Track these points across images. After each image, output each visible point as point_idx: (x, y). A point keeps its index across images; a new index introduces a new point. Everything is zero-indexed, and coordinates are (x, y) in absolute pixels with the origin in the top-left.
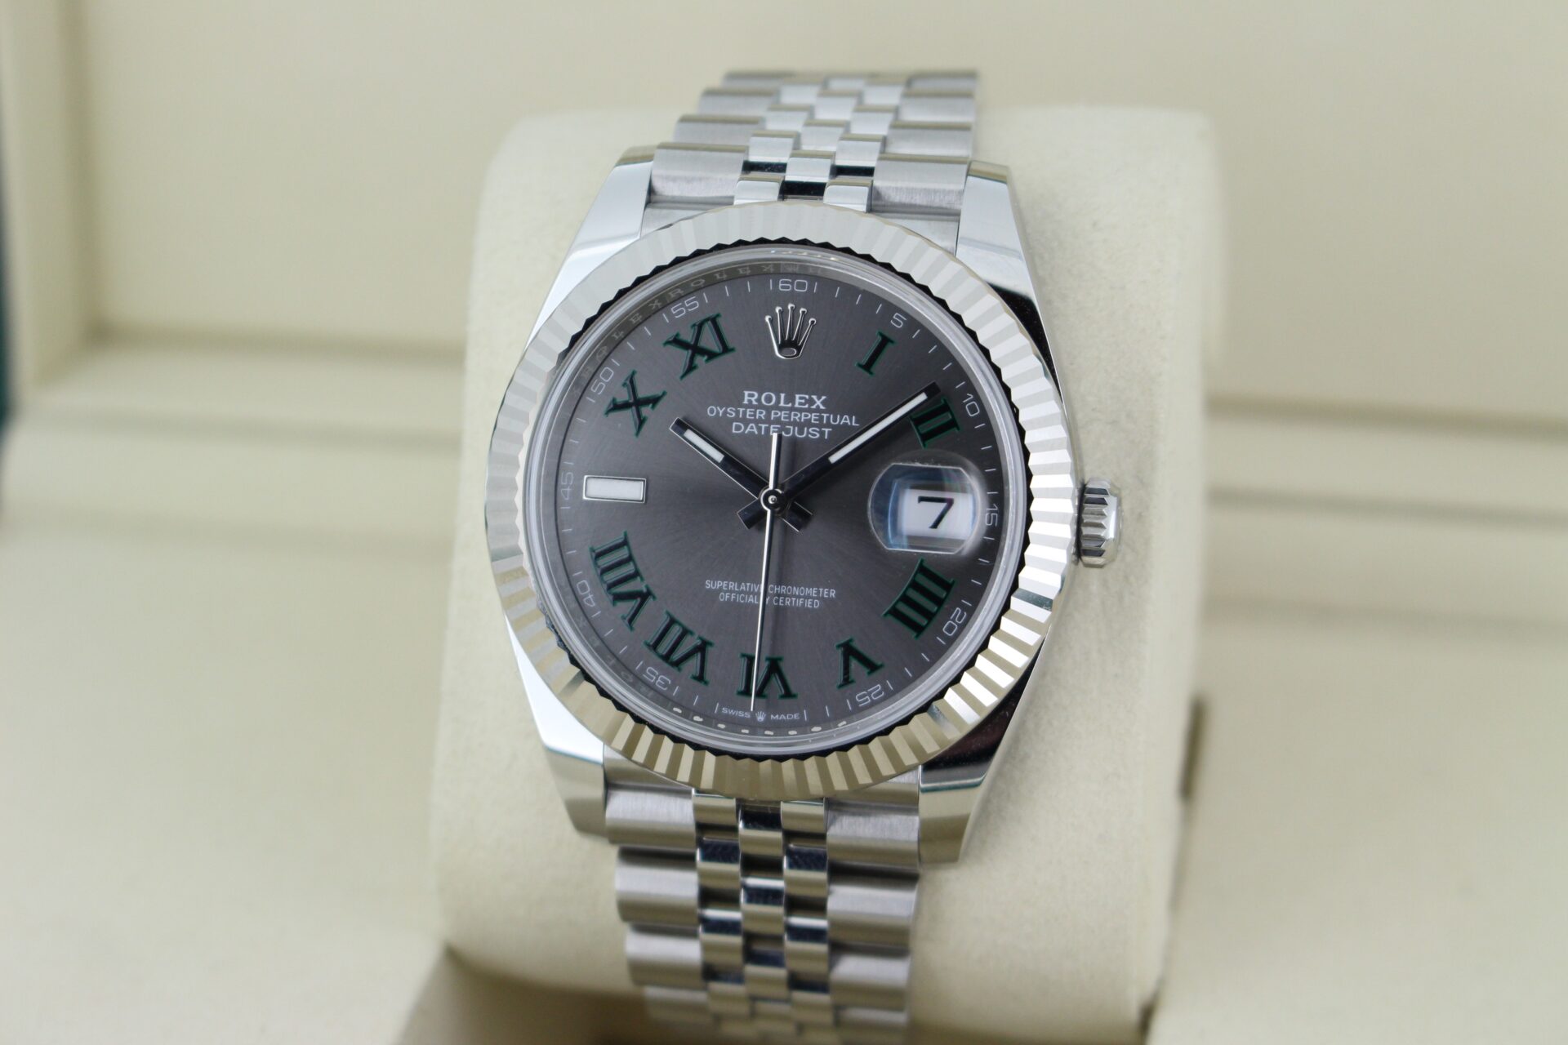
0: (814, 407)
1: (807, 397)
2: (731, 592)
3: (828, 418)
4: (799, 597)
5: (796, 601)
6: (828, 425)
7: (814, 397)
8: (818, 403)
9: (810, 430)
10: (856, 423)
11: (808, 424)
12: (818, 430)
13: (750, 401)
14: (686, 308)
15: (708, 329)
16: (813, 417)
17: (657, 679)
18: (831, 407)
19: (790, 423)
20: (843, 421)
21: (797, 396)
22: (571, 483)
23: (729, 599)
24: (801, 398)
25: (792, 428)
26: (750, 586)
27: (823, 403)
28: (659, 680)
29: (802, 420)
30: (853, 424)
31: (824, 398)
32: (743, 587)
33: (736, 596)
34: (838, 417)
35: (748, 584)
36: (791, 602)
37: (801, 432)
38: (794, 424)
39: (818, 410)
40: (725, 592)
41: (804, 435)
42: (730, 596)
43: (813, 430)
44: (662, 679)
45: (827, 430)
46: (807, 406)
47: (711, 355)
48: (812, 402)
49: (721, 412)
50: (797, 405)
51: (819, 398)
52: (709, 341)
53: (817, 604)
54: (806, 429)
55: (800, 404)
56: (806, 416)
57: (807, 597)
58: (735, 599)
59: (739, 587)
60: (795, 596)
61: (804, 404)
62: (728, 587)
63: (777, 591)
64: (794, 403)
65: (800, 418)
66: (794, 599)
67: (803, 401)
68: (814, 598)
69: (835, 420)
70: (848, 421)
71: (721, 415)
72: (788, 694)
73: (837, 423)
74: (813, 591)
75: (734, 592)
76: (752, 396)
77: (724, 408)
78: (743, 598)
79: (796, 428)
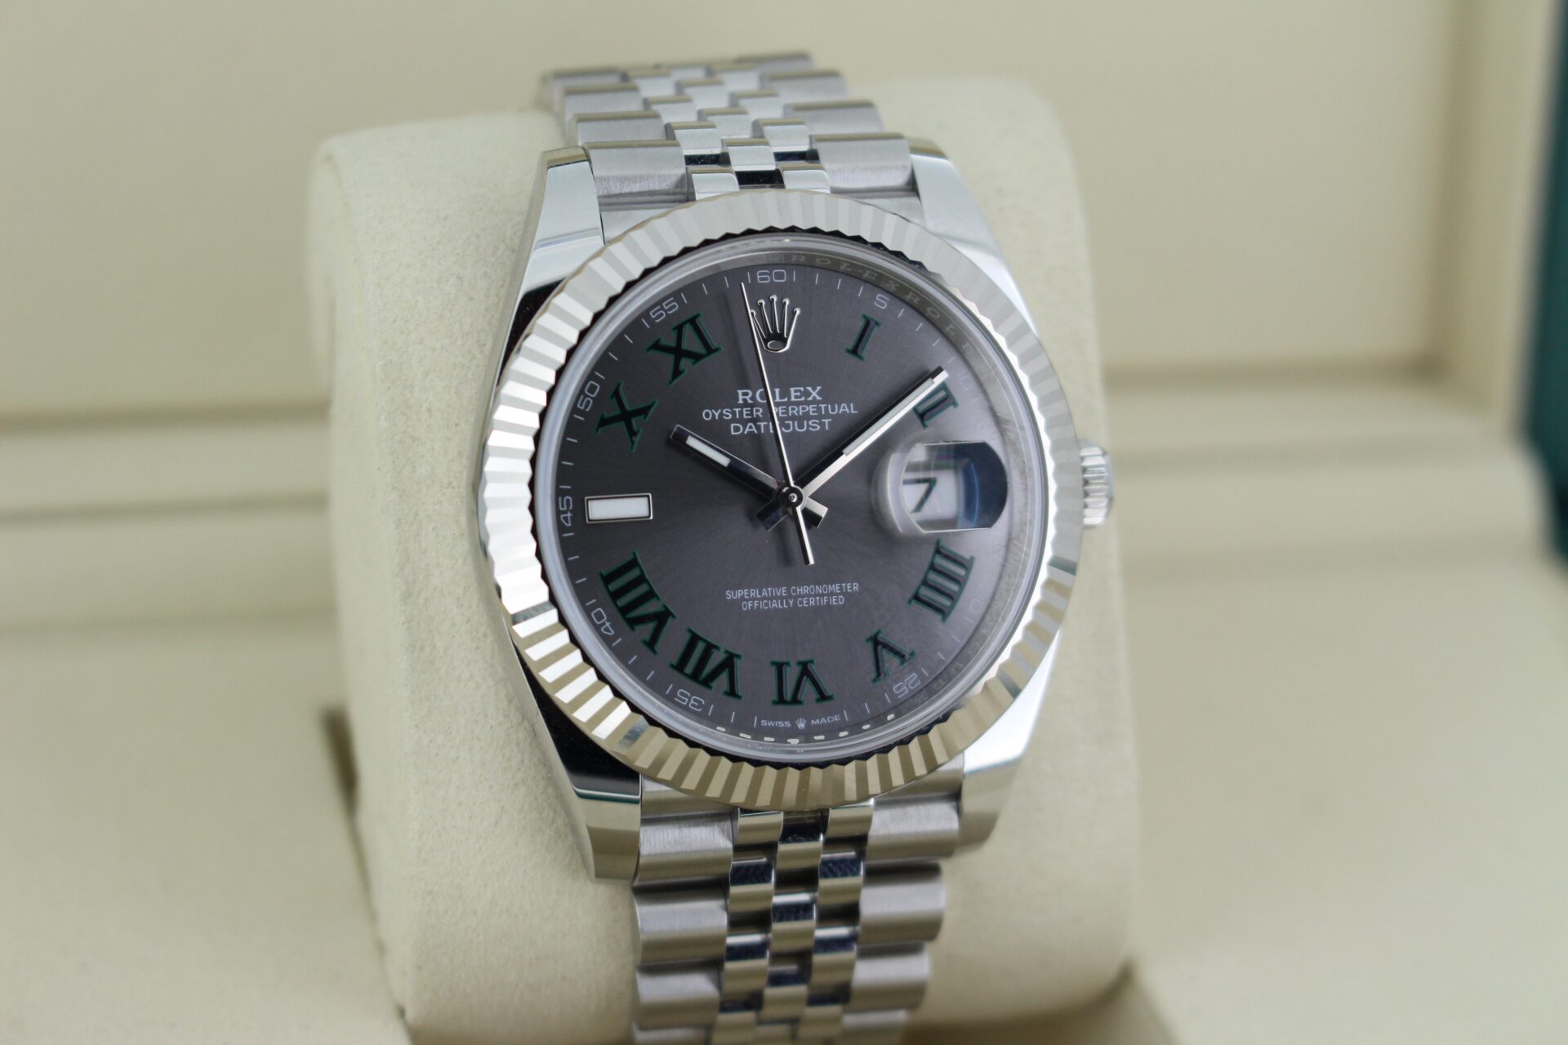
0: (810, 399)
1: (802, 389)
2: (754, 599)
3: (826, 409)
4: (822, 595)
5: (820, 600)
6: (827, 416)
7: (810, 389)
8: (814, 394)
9: (810, 423)
10: (854, 410)
11: (807, 416)
12: (817, 421)
13: (745, 400)
14: (666, 311)
15: (688, 330)
16: (811, 409)
17: (690, 701)
18: (827, 397)
19: (789, 418)
20: (841, 410)
21: (792, 390)
22: (571, 507)
23: (752, 607)
24: (796, 391)
25: (791, 422)
26: (772, 591)
27: (818, 394)
28: (692, 702)
29: (801, 414)
30: (853, 412)
31: (819, 388)
32: (765, 593)
33: (759, 603)
34: (836, 406)
35: (770, 589)
36: (816, 602)
37: (801, 426)
38: (793, 418)
39: (814, 401)
40: (747, 600)
41: (805, 429)
42: (753, 604)
43: (813, 423)
44: (695, 700)
45: (827, 421)
46: (803, 399)
47: (697, 357)
48: (808, 394)
49: (717, 415)
50: (793, 399)
51: (814, 389)
52: (690, 342)
53: (842, 601)
54: (805, 422)
55: (796, 397)
56: (804, 409)
57: (832, 594)
58: (758, 607)
59: (760, 593)
60: (819, 595)
61: (800, 397)
62: (749, 595)
63: (800, 592)
64: (789, 398)
65: (798, 412)
66: (818, 598)
67: (799, 394)
68: (838, 594)
69: (833, 410)
70: (847, 410)
71: (717, 418)
72: (823, 697)
73: (836, 412)
74: (836, 588)
75: (757, 599)
76: (747, 394)
77: (719, 411)
78: (767, 605)
79: (796, 422)
